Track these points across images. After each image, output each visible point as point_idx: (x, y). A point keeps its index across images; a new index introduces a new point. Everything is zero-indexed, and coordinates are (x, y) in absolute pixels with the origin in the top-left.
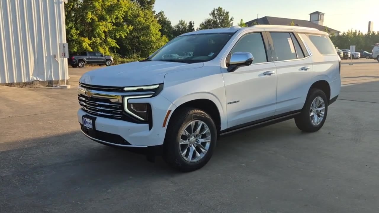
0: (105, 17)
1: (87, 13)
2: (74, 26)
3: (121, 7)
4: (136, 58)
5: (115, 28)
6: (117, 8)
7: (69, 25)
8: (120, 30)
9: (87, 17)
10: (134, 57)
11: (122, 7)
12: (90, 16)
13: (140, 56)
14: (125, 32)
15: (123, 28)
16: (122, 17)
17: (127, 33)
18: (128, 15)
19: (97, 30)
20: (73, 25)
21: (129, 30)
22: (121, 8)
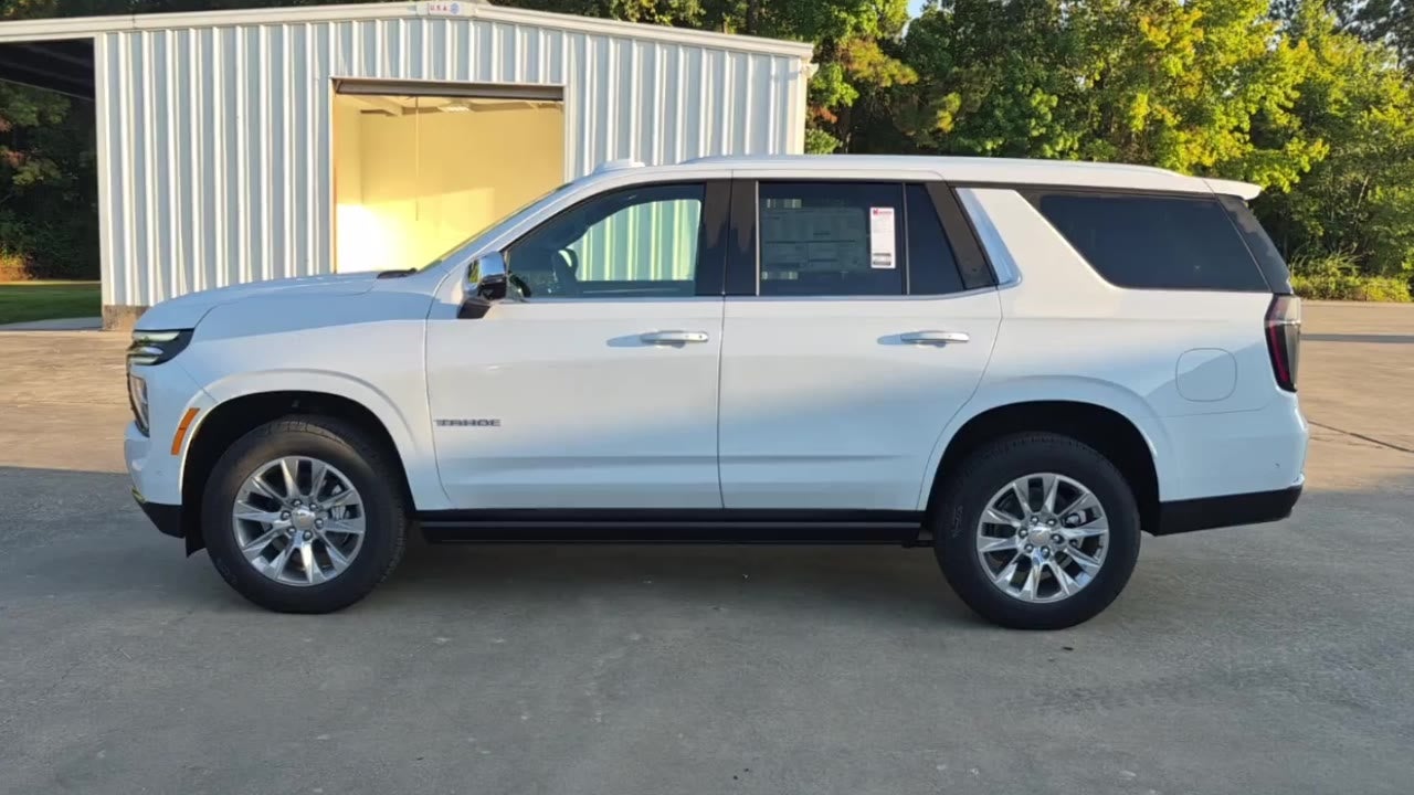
0: (1207, 110)
1: (1132, 99)
2: (1076, 146)
3: (1279, 69)
4: (1334, 275)
5: (1249, 153)
6: (1264, 72)
7: (1057, 144)
8: (1271, 159)
9: (1131, 113)
10: (1326, 270)
11: (1283, 70)
12: (1141, 108)
13: (1354, 268)
14: (1290, 168)
15: (1285, 153)
16: (1281, 106)
17: (1301, 173)
18: (1331, 99)
19: (1169, 158)
20: (1073, 143)
21: (1311, 159)
22: (1281, 74)
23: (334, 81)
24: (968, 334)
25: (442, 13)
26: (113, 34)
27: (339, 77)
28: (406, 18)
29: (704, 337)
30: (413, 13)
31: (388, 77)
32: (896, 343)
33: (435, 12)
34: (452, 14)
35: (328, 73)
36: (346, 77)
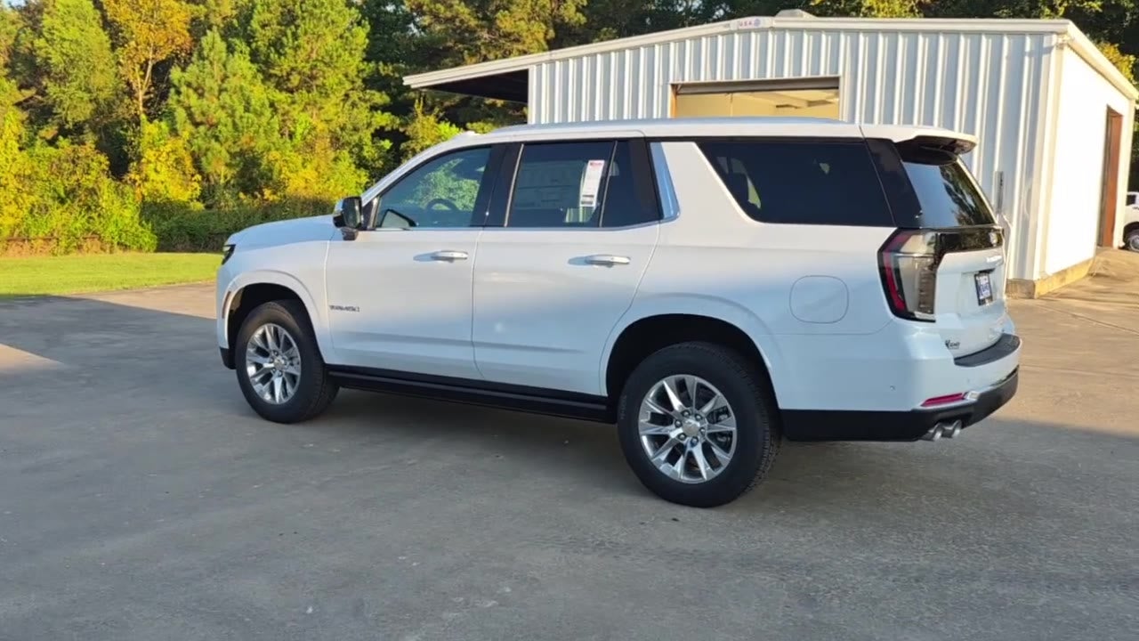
23: (674, 86)
24: (629, 258)
25: (749, 27)
26: (539, 65)
27: (676, 82)
28: (723, 34)
29: (465, 256)
30: (726, 29)
31: (709, 80)
32: (579, 264)
33: (744, 27)
34: (756, 27)
35: (668, 81)
36: (681, 82)
